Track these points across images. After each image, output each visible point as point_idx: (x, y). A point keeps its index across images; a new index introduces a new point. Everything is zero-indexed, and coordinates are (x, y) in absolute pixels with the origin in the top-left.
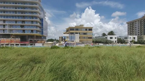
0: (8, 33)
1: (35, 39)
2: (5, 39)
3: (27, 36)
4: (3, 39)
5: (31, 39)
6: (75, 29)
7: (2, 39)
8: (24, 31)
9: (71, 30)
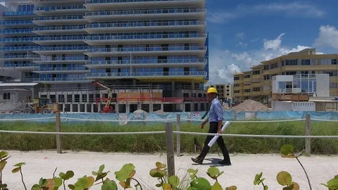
0: (131, 77)
1: (194, 91)
2: (127, 91)
3: (173, 83)
4: (123, 91)
5: (186, 91)
6: (300, 61)
7: (121, 91)
8: (166, 70)
9: (287, 64)
